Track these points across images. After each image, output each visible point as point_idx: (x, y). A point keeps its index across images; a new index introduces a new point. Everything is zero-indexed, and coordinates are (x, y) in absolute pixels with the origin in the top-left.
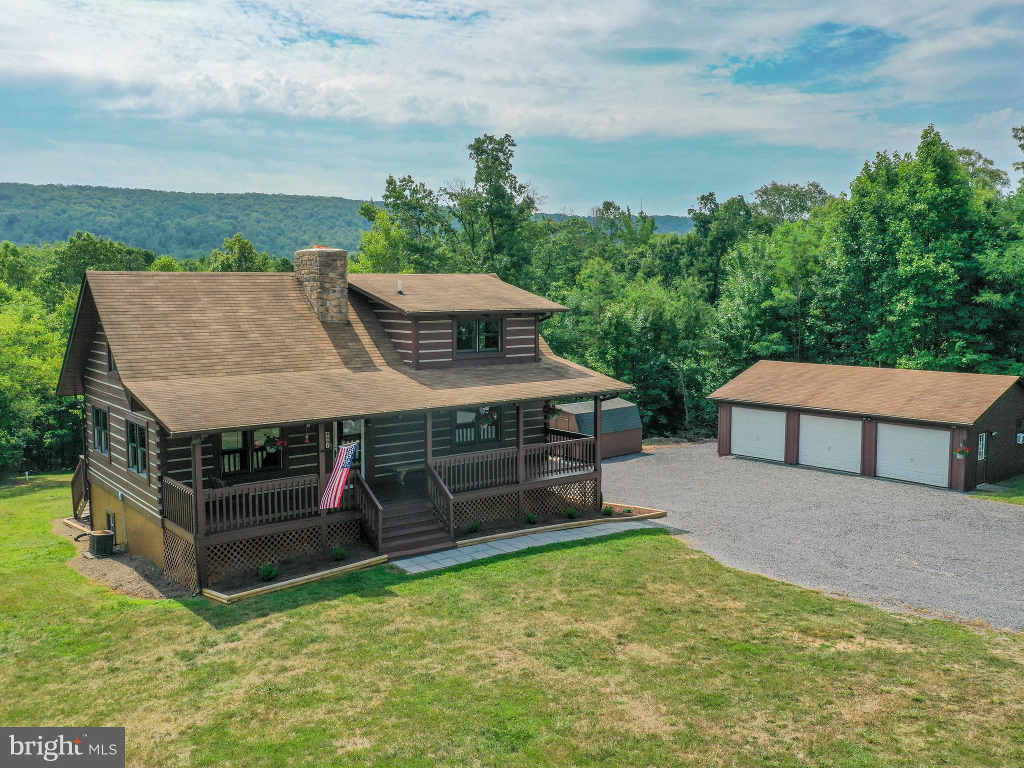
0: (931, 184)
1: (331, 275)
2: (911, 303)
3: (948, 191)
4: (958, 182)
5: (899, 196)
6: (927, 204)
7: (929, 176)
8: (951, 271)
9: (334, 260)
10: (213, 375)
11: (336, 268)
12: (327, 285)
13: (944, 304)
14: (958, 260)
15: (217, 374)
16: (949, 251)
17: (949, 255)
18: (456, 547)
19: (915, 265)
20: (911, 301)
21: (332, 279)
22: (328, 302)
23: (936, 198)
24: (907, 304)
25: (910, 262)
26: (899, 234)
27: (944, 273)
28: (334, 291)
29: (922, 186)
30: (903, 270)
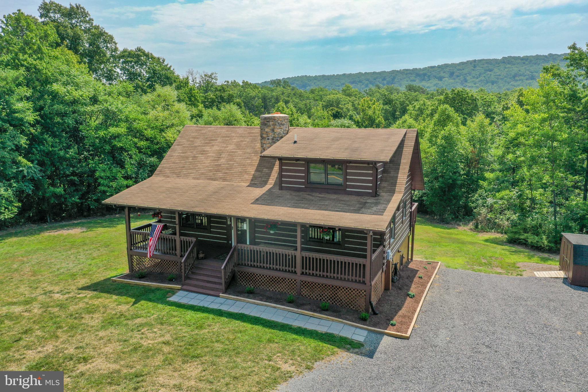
1: (266, 130)
9: (268, 122)
10: (186, 178)
11: (269, 126)
12: (264, 136)
15: (189, 178)
18: (219, 296)
21: (267, 132)
22: (265, 145)
28: (268, 139)
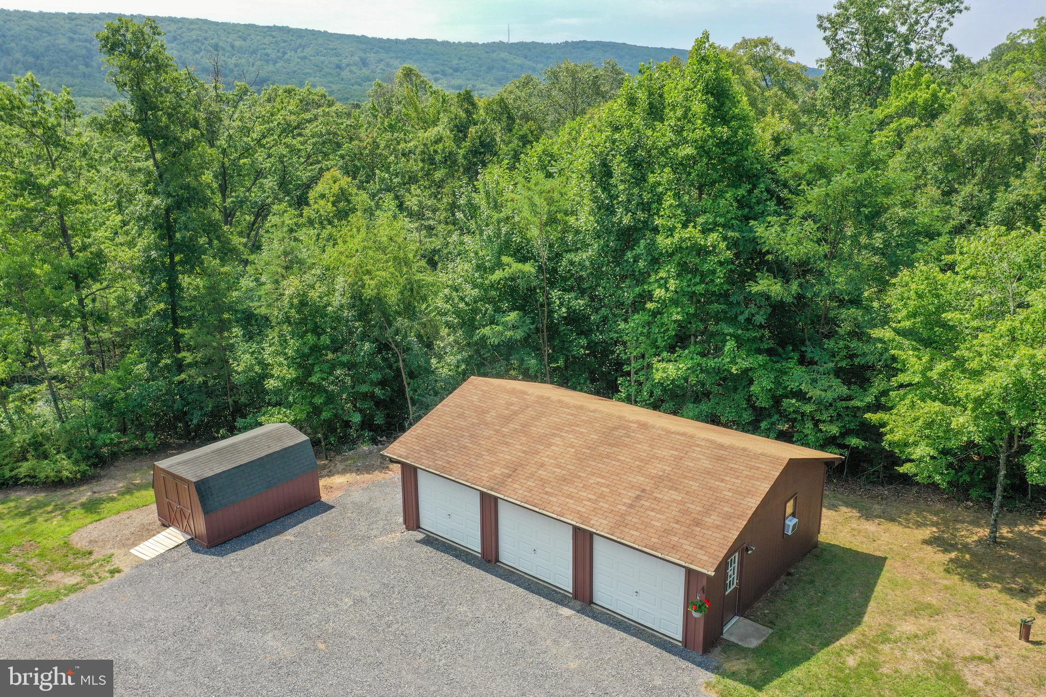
0: (699, 122)
2: (672, 288)
3: (723, 131)
4: (734, 117)
5: (663, 134)
6: (696, 148)
7: (698, 107)
8: (723, 245)
13: (712, 288)
14: (731, 228)
16: (721, 216)
17: (721, 220)
19: (677, 236)
20: (672, 284)
23: (706, 141)
24: (667, 290)
25: (672, 230)
26: (660, 189)
27: (714, 247)
29: (689, 121)
30: (663, 242)
